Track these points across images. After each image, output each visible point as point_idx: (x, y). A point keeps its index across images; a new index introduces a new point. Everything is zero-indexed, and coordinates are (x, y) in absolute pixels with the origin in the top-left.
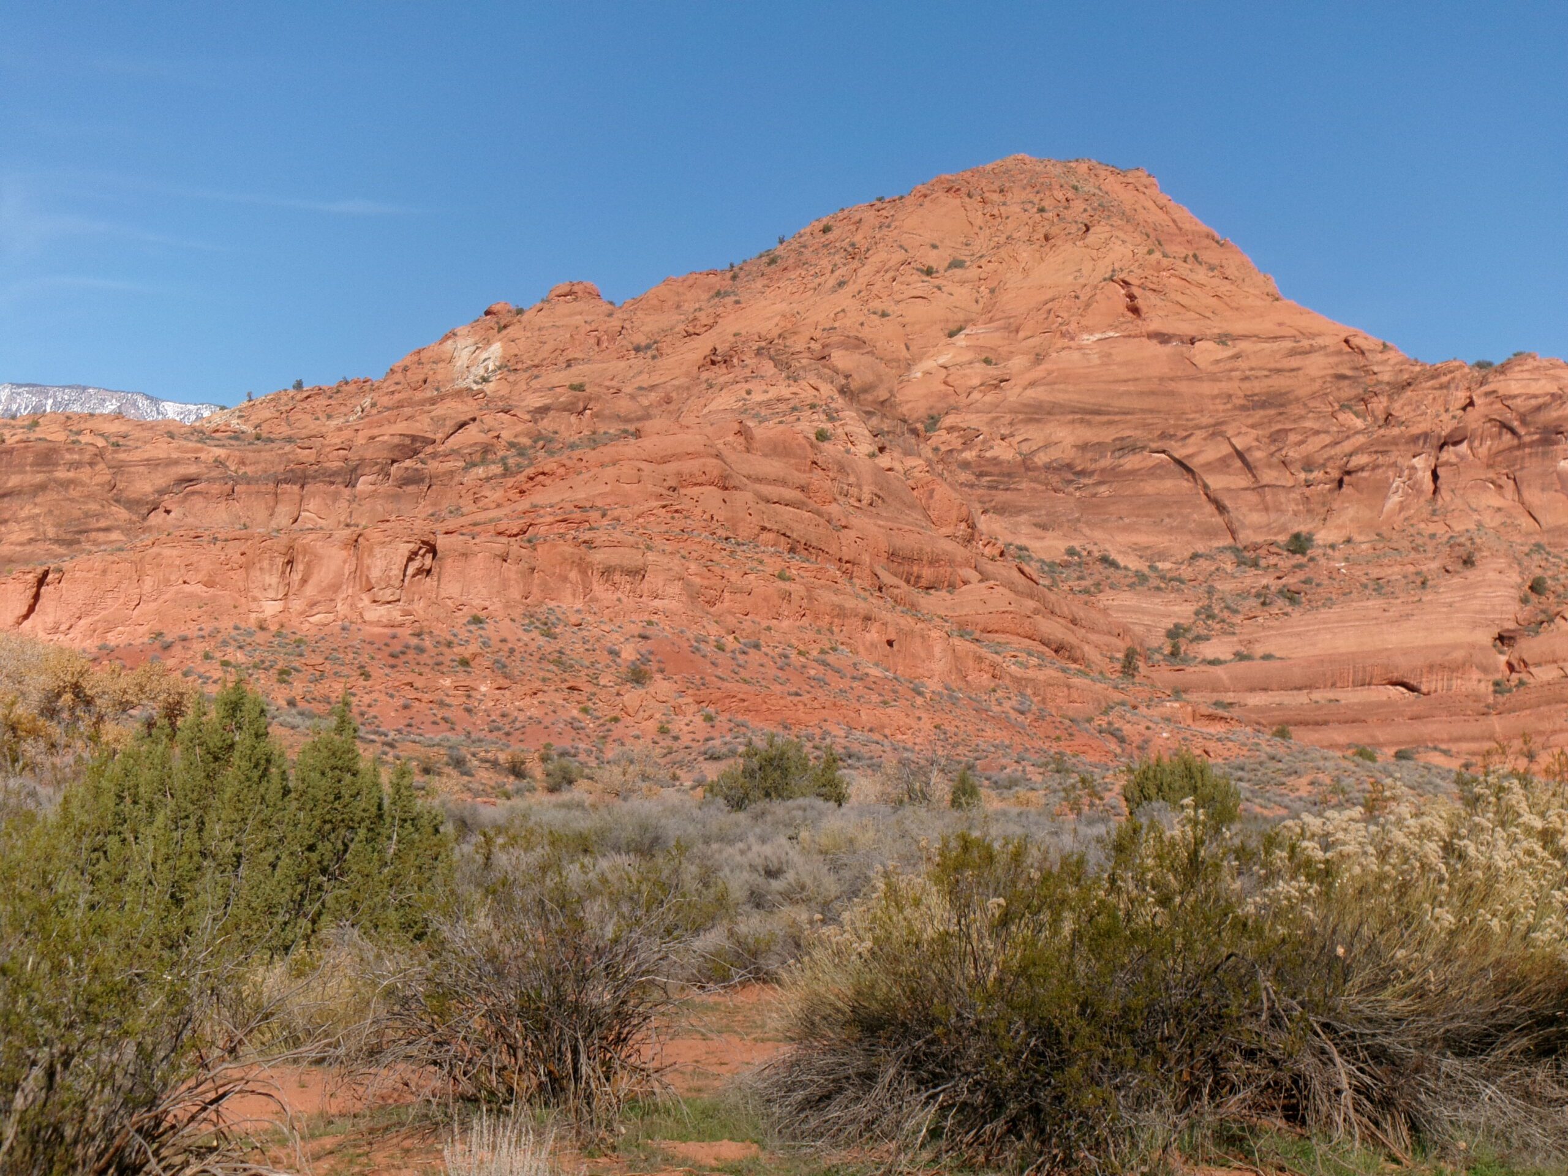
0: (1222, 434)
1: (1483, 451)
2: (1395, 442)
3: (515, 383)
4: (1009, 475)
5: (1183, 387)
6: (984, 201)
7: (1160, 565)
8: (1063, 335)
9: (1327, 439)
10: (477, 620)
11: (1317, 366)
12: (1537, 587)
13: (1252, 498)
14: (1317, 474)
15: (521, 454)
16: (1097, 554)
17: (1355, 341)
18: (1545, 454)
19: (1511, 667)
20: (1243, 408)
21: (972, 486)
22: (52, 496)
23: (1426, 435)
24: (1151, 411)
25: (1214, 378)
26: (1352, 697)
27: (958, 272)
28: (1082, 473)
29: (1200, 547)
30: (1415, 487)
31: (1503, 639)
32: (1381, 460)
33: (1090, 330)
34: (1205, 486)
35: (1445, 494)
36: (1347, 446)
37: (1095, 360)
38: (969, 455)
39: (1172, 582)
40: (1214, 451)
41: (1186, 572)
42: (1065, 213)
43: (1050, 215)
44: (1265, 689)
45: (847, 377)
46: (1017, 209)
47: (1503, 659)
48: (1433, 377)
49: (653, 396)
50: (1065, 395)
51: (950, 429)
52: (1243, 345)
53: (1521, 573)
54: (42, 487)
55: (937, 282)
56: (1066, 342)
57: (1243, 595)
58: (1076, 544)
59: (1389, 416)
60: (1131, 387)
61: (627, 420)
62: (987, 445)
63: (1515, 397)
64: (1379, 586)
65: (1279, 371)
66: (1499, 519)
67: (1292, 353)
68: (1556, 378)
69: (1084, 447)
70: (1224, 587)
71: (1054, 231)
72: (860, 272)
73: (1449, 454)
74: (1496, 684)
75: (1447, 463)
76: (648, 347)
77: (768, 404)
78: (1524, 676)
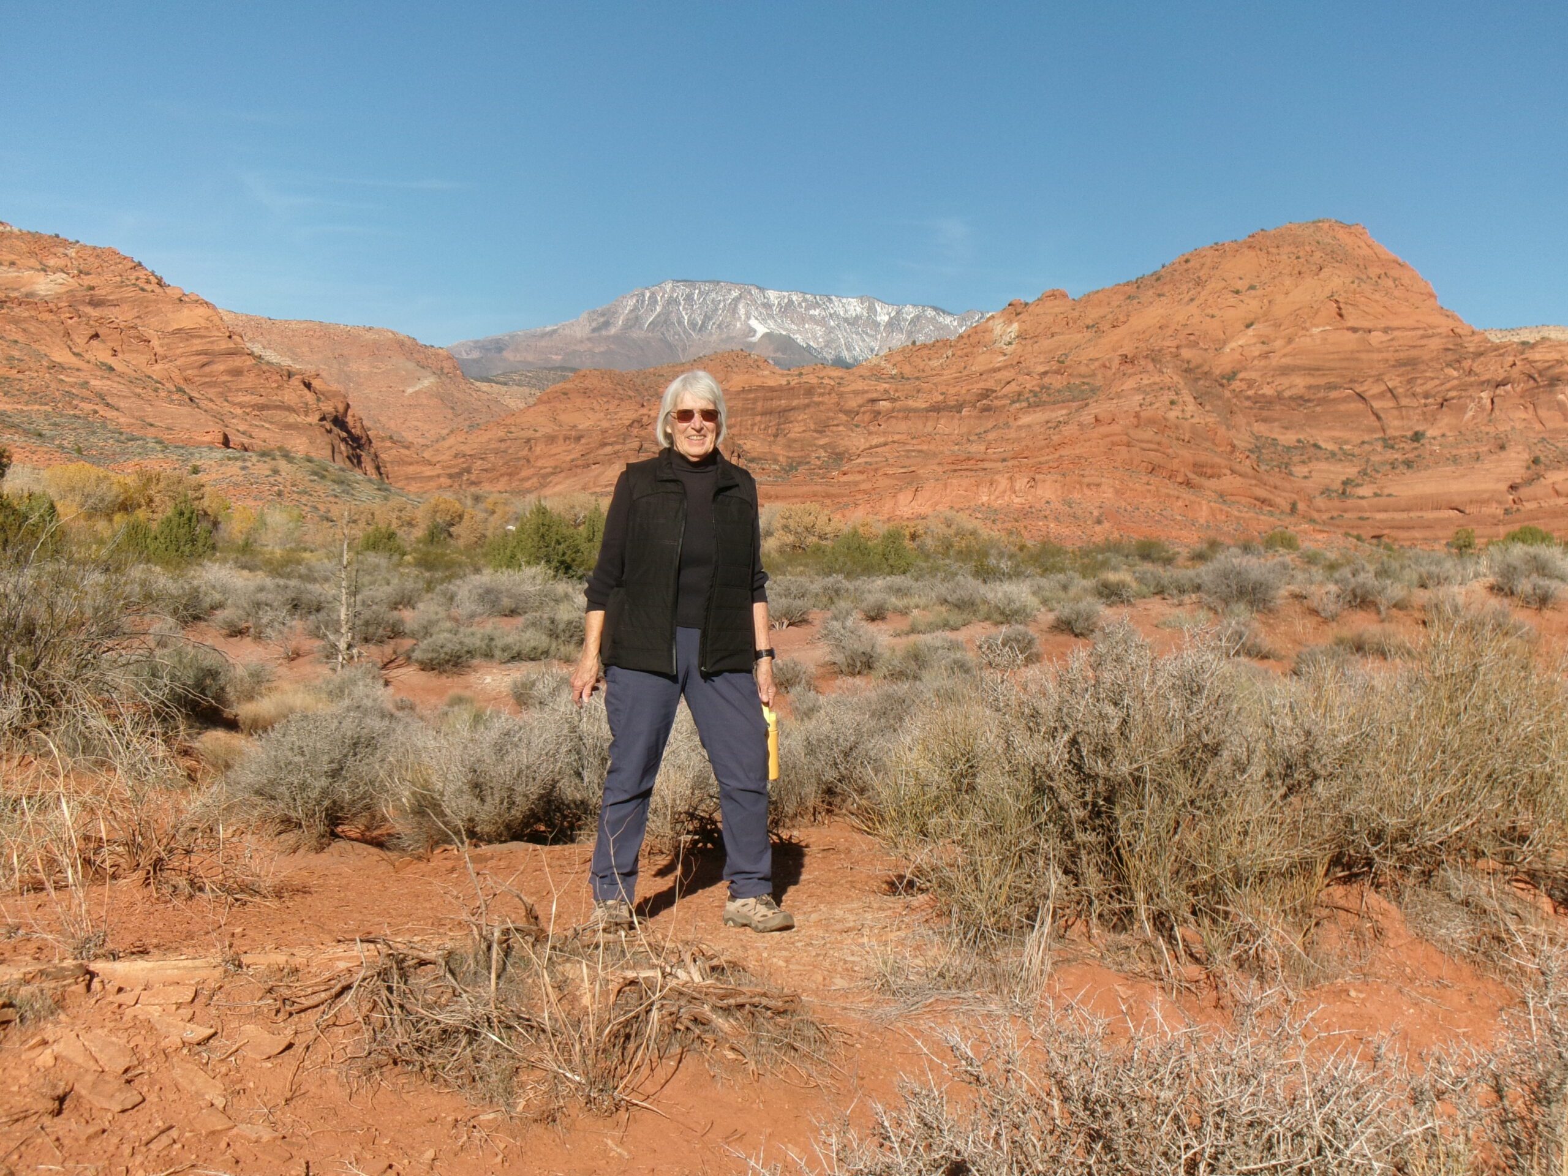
0: (1382, 380)
1: (1518, 389)
2: (1471, 385)
3: (1025, 345)
4: (1270, 403)
5: (1364, 356)
6: (1268, 253)
7: (1345, 447)
8: (1303, 329)
9: (1437, 382)
10: (1048, 502)
11: (1435, 344)
12: (1536, 461)
13: (1395, 412)
14: (1431, 400)
15: (1035, 396)
16: (1312, 442)
17: (1457, 330)
18: (1551, 392)
19: (1514, 502)
20: (1394, 366)
21: (1251, 408)
22: (812, 410)
23: (1488, 381)
24: (1345, 368)
25: (1379, 351)
26: (1430, 515)
27: (1253, 292)
28: (1309, 401)
29: (1366, 438)
30: (1482, 408)
31: (1513, 488)
32: (1463, 394)
33: (1317, 326)
34: (1372, 407)
35: (1497, 412)
36: (1448, 386)
37: (1318, 341)
38: (1250, 393)
39: (1349, 456)
40: (1377, 389)
41: (1357, 451)
42: (1311, 259)
43: (1302, 260)
44: (1386, 511)
45: (1188, 362)
46: (1285, 257)
47: (1511, 497)
48: (1496, 350)
49: (1097, 364)
50: (1299, 361)
51: (1241, 380)
52: (1396, 333)
53: (1529, 454)
54: (808, 406)
55: (1241, 298)
56: (1304, 332)
57: (1383, 463)
58: (1301, 437)
59: (1471, 371)
60: (1336, 356)
61: (1084, 377)
62: (1260, 387)
63: (1535, 362)
64: (1455, 460)
65: (1414, 347)
66: (1524, 424)
67: (1423, 337)
68: (1560, 351)
69: (1309, 387)
70: (1375, 458)
71: (1303, 270)
72: (1202, 294)
73: (1500, 391)
74: (1506, 510)
75: (1499, 396)
76: (1093, 326)
77: (1150, 385)
78: (1520, 506)
